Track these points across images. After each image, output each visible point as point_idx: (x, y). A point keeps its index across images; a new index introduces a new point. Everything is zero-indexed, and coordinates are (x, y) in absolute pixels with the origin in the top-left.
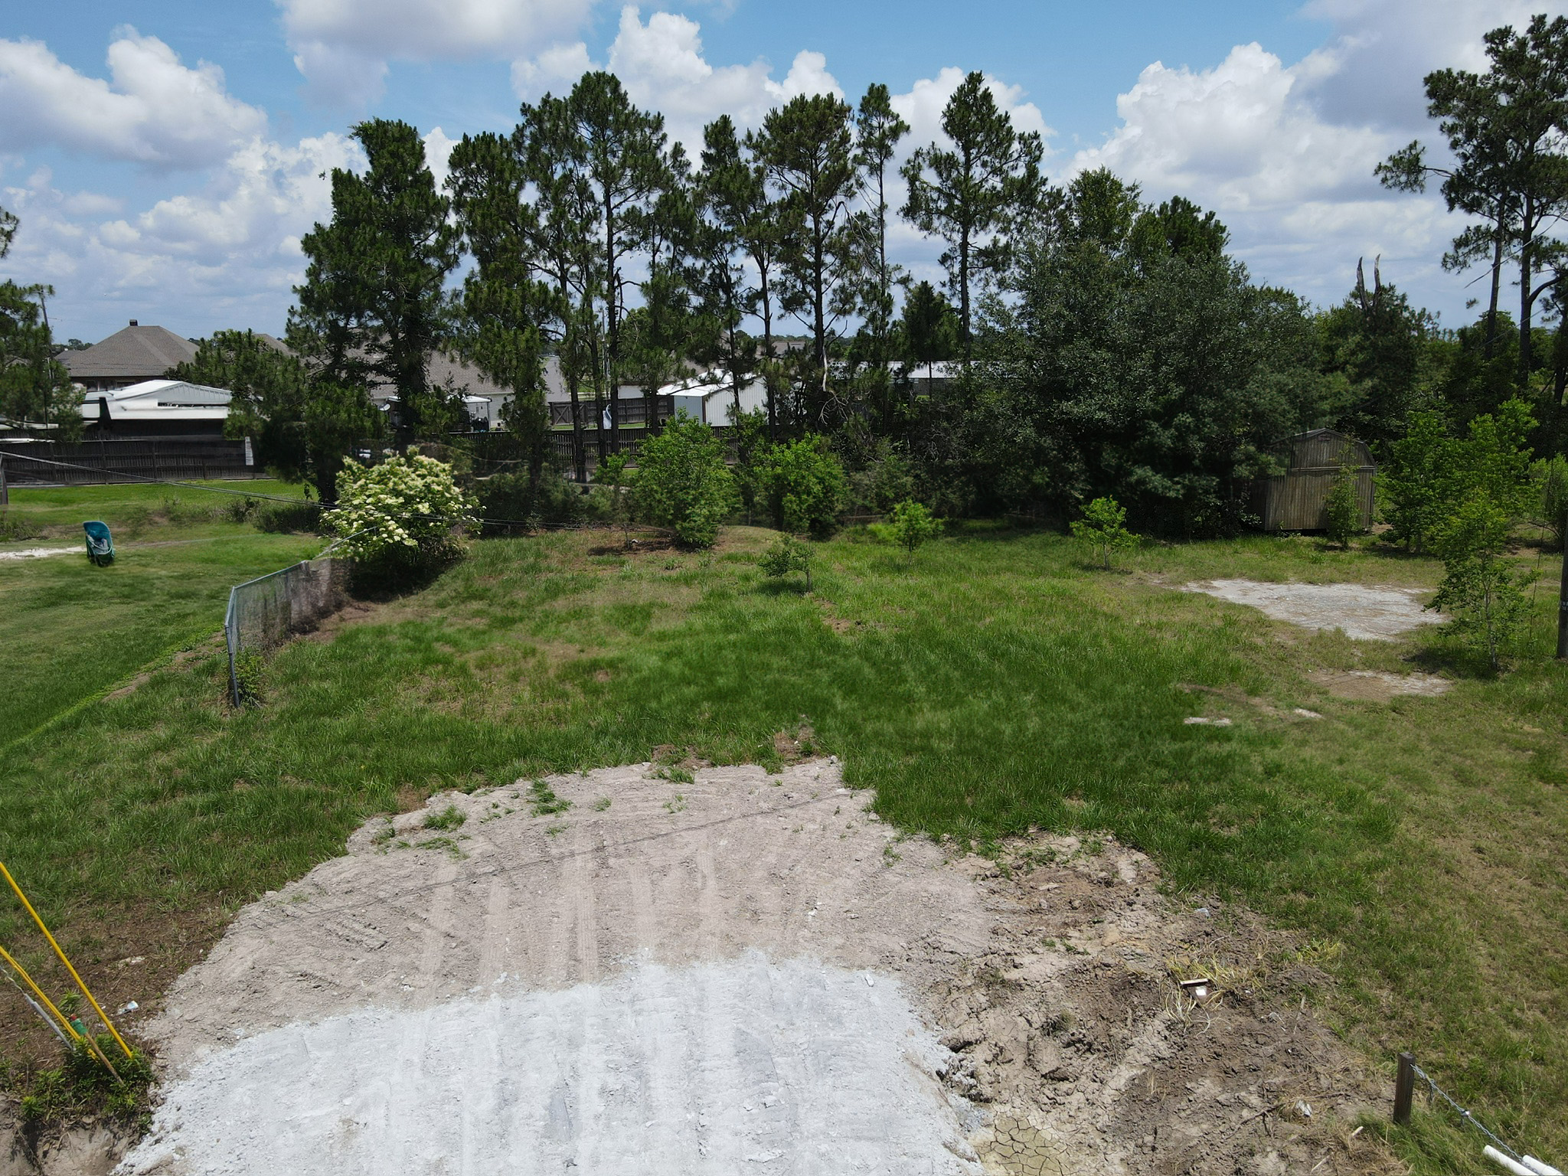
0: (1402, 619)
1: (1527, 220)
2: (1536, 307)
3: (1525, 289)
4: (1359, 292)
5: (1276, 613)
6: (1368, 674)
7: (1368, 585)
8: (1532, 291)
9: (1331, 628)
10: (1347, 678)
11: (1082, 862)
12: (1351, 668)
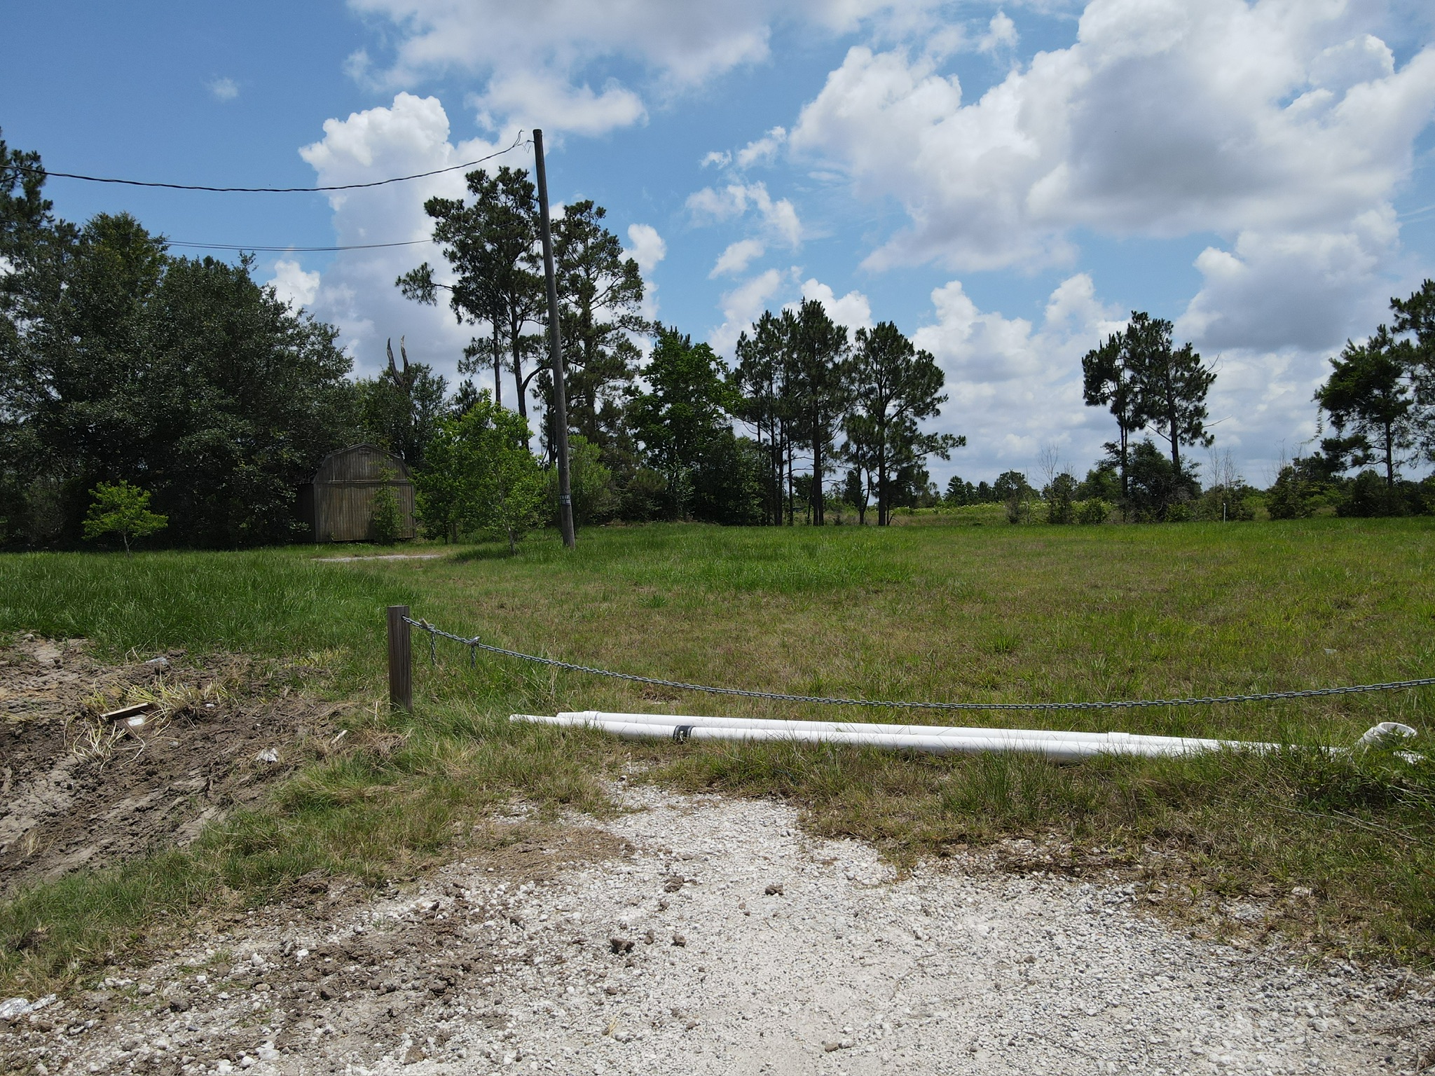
1: (513, 325)
2: (528, 395)
3: (519, 379)
4: (391, 371)
8: (523, 380)
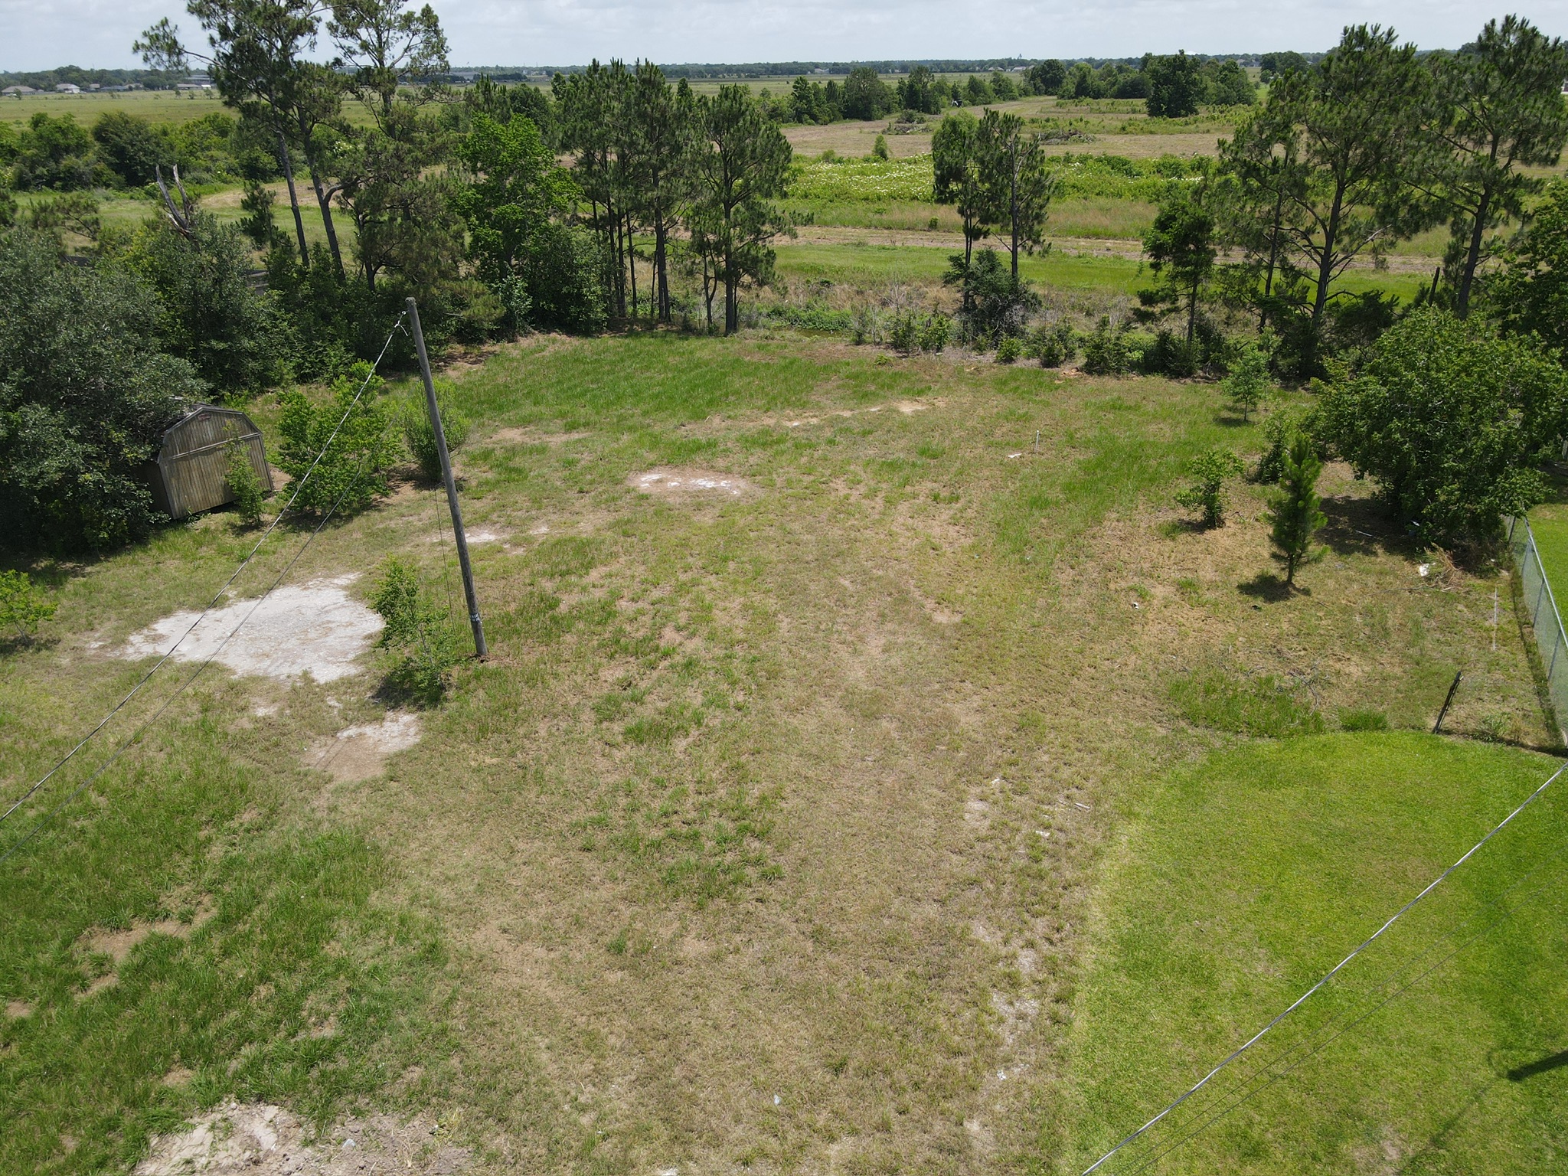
0: (349, 631)
2: (333, 210)
5: (240, 663)
6: (353, 731)
7: (302, 583)
8: (325, 192)
9: (297, 670)
10: (339, 746)
11: (222, 1154)
12: (337, 730)
